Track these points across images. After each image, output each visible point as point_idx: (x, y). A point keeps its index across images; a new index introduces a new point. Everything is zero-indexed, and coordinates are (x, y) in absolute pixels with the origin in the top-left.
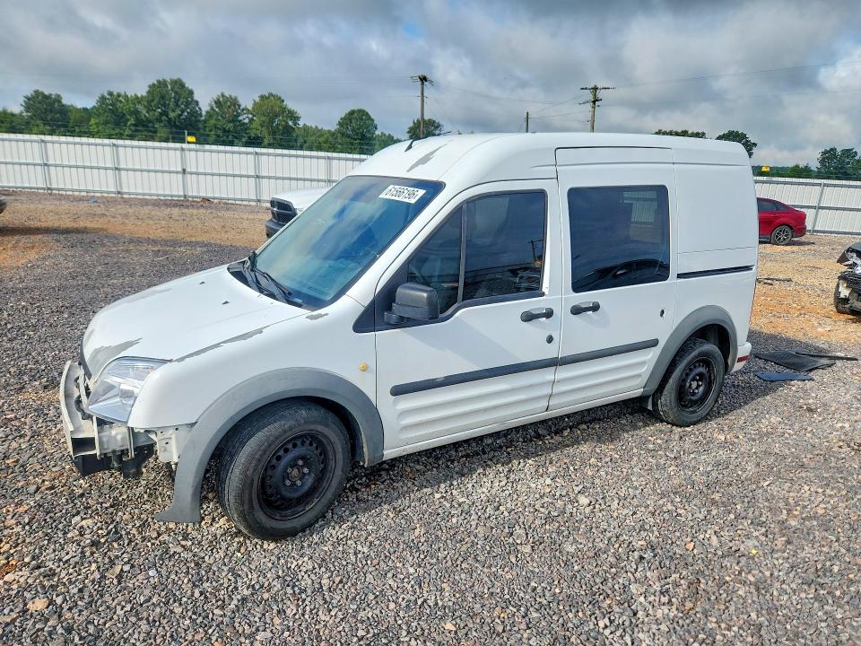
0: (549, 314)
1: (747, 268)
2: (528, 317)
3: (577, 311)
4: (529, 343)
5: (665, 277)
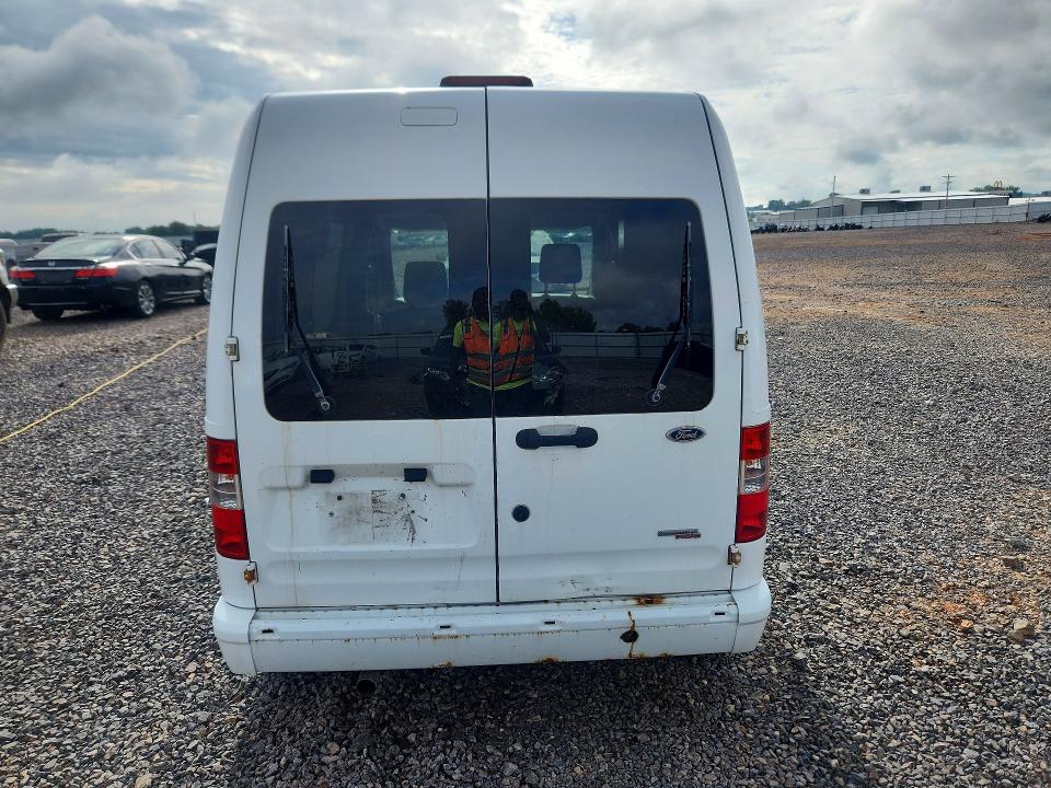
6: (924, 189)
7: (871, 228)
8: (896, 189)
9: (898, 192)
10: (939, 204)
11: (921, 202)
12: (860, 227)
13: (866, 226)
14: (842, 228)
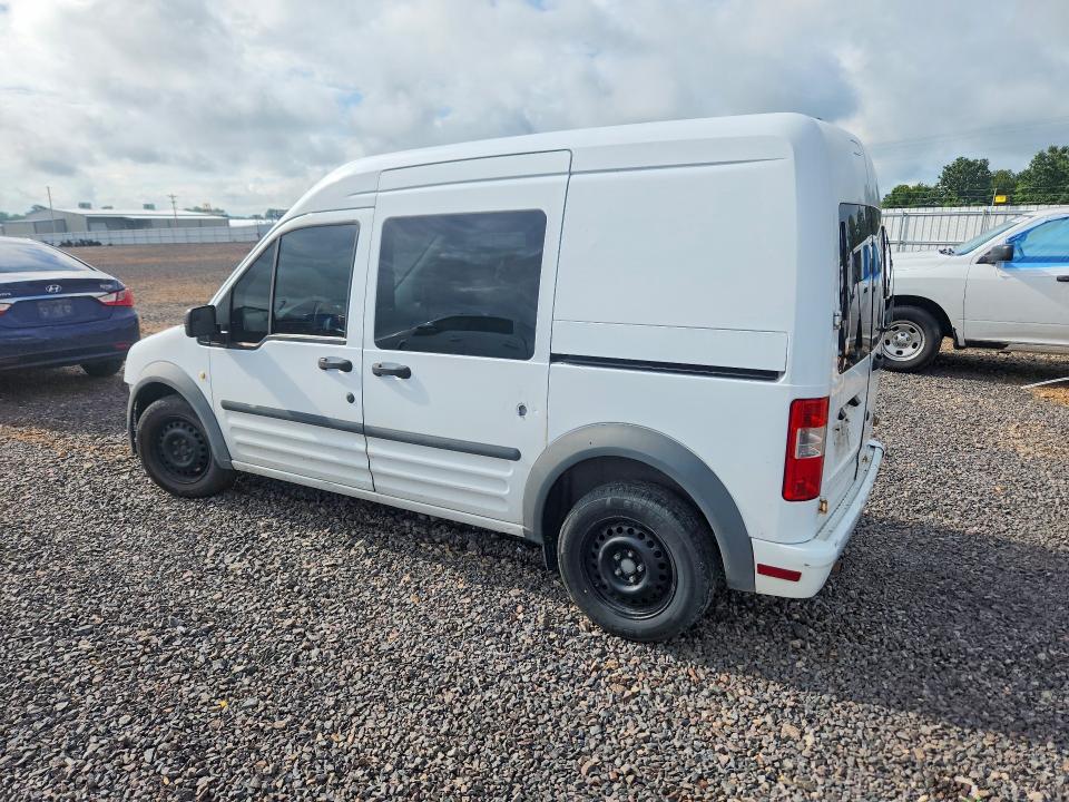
0: (347, 367)
1: (772, 376)
2: (326, 366)
3: (380, 372)
4: (326, 395)
5: (525, 352)
6: (148, 207)
7: (110, 245)
8: (109, 205)
9: (111, 208)
10: (169, 223)
11: (150, 220)
12: (98, 244)
13: (106, 242)
14: (77, 245)
